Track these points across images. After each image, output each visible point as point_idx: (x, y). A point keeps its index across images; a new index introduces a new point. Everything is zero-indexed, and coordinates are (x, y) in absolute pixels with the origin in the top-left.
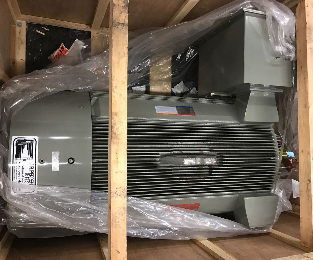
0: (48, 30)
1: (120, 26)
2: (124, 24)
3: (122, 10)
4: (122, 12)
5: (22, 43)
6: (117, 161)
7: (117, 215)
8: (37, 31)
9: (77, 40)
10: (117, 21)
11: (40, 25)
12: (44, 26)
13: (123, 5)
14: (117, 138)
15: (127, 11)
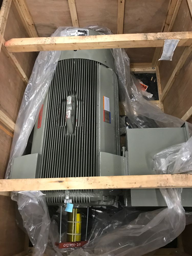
0: (155, 82)
1: (145, 36)
2: (147, 38)
3: (155, 37)
4: (153, 37)
5: (144, 70)
6: (70, 39)
7: (41, 40)
8: (152, 77)
9: (152, 95)
10: (148, 35)
11: (156, 78)
12: (156, 80)
13: (158, 37)
14: (83, 38)
15: (155, 39)
